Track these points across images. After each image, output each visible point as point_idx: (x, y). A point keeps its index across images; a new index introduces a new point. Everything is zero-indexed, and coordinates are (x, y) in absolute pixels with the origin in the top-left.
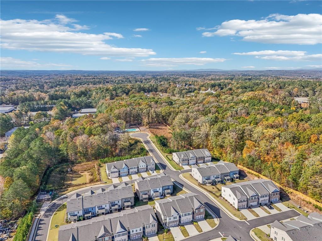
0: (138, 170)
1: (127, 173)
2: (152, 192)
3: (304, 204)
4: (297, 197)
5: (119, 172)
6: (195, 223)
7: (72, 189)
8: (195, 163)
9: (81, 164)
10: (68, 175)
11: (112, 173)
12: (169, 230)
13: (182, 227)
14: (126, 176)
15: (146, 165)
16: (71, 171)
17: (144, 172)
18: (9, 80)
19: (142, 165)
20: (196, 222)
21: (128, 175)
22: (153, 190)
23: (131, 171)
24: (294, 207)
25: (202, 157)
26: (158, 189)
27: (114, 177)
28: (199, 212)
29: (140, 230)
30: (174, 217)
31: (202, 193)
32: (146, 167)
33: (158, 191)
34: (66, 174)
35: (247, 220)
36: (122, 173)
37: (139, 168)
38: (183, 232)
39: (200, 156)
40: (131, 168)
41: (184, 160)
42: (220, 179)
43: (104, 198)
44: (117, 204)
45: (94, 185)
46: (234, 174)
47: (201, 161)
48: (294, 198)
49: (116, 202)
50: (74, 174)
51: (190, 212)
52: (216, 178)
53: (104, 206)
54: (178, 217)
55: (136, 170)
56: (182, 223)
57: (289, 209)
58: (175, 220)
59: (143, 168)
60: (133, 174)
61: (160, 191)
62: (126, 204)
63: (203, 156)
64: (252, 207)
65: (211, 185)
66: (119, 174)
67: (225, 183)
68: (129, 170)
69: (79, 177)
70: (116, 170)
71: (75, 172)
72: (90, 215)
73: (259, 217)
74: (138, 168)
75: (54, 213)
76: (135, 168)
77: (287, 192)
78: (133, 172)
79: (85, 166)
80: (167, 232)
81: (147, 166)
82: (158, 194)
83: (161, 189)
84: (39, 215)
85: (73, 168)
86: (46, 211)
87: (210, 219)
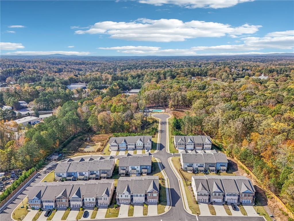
0: (135, 147)
1: (126, 149)
2: (130, 169)
3: (280, 213)
4: (275, 204)
5: (118, 146)
6: (145, 206)
7: (77, 155)
8: (193, 148)
9: (99, 135)
10: (86, 143)
11: (112, 146)
12: (119, 206)
13: (131, 206)
14: (124, 151)
15: (143, 143)
16: (90, 140)
17: (141, 150)
18: (96, 64)
19: (139, 143)
20: (147, 204)
21: (126, 150)
22: (131, 167)
23: (129, 147)
24: (264, 215)
25: (200, 144)
26: (136, 167)
27: (114, 150)
28: (152, 195)
29: (93, 200)
30: (126, 196)
31: (177, 178)
32: (142, 145)
33: (136, 169)
34: (84, 141)
35: (199, 215)
36: (121, 148)
37: (137, 145)
38: (130, 211)
39: (199, 142)
40: (129, 145)
41: (180, 144)
42: (203, 169)
43: (86, 167)
44: (95, 174)
45: (95, 154)
46: (221, 166)
47: (200, 147)
48: (272, 205)
49: (95, 172)
50: (91, 143)
51: (142, 194)
52: (199, 166)
53: (84, 173)
54: (129, 196)
55: (134, 147)
56: (134, 202)
57: (258, 216)
58: (127, 198)
59: (140, 146)
60: (131, 150)
61: (137, 169)
62: (103, 175)
63: (202, 142)
64: (214, 203)
65: (192, 172)
66: (119, 148)
67: (209, 173)
68: (127, 146)
69: (93, 145)
70: (115, 144)
71: (92, 141)
72: (71, 178)
73: (215, 216)
74: (135, 145)
75: (52, 171)
76: (132, 145)
77: (267, 196)
78: (130, 148)
79: (101, 137)
80: (116, 207)
81: (144, 145)
82: (135, 171)
83: (139, 167)
84: (41, 171)
85: (91, 138)
86: (48, 169)
87: (162, 205)
